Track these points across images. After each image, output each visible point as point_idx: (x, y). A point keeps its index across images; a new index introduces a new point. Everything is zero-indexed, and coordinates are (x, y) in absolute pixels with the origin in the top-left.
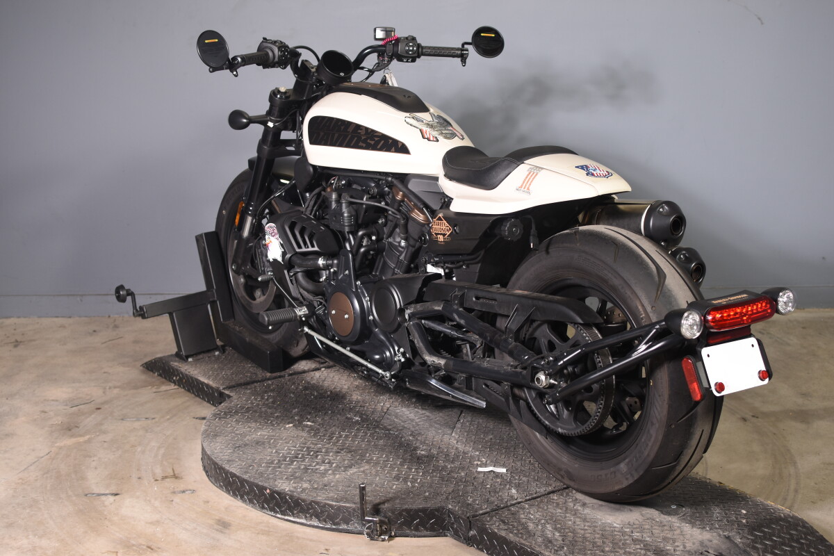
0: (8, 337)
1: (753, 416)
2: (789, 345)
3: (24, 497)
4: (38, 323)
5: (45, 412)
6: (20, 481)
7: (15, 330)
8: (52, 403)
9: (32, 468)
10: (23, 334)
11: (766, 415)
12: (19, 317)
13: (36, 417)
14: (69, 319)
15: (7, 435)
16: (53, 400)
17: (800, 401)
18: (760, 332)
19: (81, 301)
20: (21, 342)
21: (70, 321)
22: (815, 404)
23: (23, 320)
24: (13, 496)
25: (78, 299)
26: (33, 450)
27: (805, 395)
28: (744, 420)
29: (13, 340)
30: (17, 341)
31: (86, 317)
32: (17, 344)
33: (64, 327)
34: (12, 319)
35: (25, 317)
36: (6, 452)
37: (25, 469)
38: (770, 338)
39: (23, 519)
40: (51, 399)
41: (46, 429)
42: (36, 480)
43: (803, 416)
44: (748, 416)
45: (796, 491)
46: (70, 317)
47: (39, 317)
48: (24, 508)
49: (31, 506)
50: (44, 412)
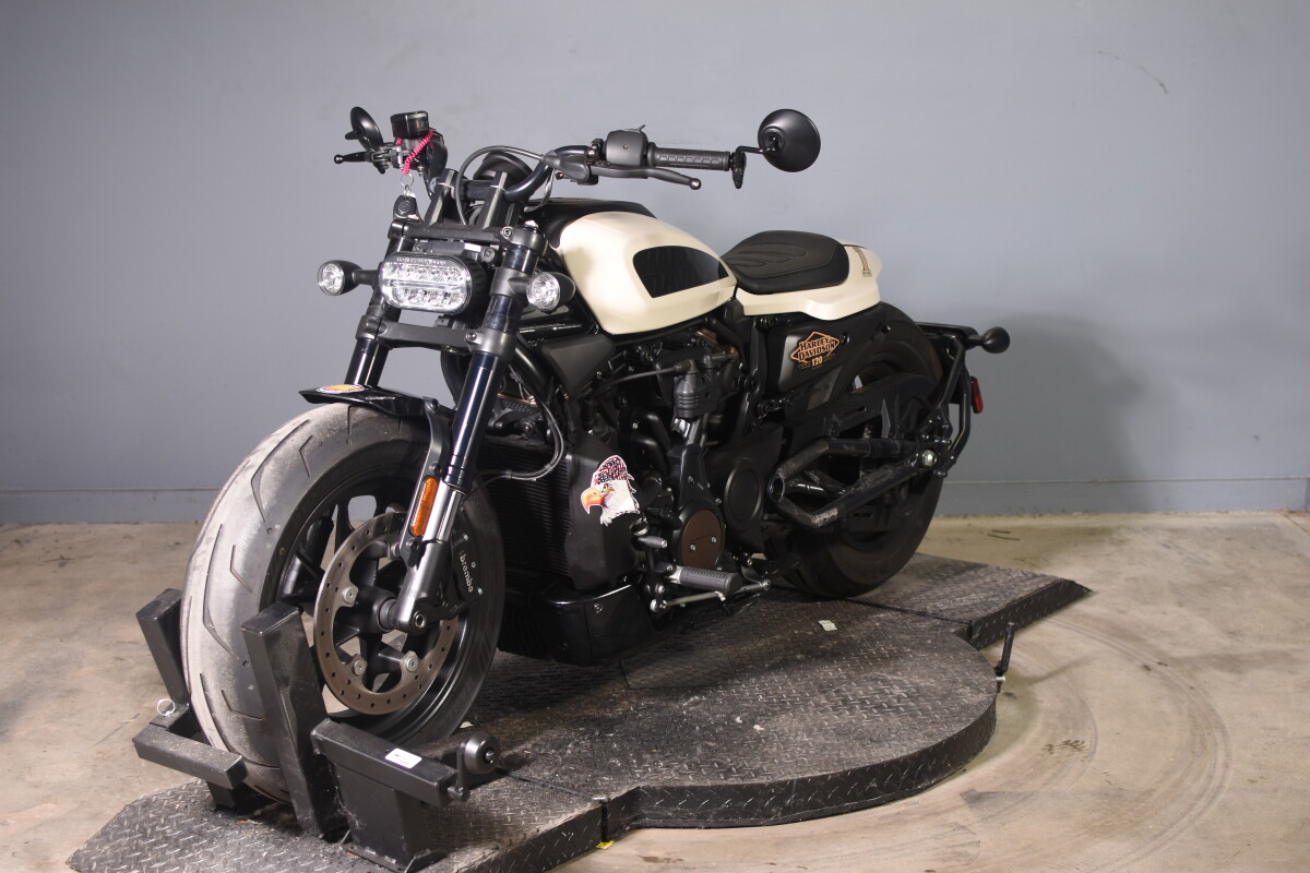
0: (48, 552)
1: (1160, 664)
2: (1207, 563)
3: (108, 777)
4: (90, 532)
5: (122, 659)
6: (100, 756)
7: (57, 541)
8: (129, 646)
9: (114, 737)
10: (70, 548)
11: (1177, 662)
12: (60, 523)
13: (109, 666)
14: (135, 526)
15: (70, 692)
16: (130, 642)
17: (1227, 642)
18: (1164, 545)
19: (154, 499)
20: (68, 559)
21: (137, 528)
22: (1248, 647)
23: (66, 528)
24: (93, 777)
25: (150, 496)
26: (113, 713)
27: (1233, 634)
28: (1147, 668)
29: (57, 556)
30: (63, 558)
31: (161, 523)
32: (63, 562)
33: (131, 537)
34: (50, 526)
35: (68, 523)
36: (71, 715)
37: (105, 739)
38: (1180, 553)
39: (112, 808)
40: (127, 640)
41: (127, 682)
42: (124, 754)
43: (1232, 663)
44: (1151, 664)
45: (1226, 766)
46: (137, 523)
47: (90, 523)
48: (112, 793)
49: (122, 790)
50: (118, 659)
